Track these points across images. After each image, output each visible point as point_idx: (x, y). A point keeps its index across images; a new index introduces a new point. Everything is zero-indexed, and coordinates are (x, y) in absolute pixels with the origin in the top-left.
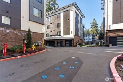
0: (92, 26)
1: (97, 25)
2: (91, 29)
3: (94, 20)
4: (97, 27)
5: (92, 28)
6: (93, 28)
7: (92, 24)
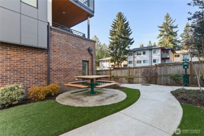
0: (163, 31)
1: (174, 30)
2: (159, 39)
3: (167, 17)
4: (174, 34)
5: (161, 35)
6: (165, 35)
7: (161, 27)
